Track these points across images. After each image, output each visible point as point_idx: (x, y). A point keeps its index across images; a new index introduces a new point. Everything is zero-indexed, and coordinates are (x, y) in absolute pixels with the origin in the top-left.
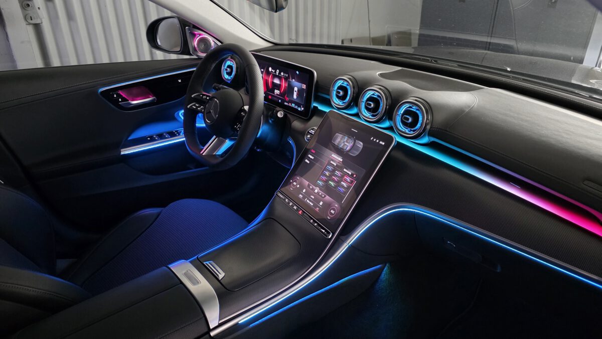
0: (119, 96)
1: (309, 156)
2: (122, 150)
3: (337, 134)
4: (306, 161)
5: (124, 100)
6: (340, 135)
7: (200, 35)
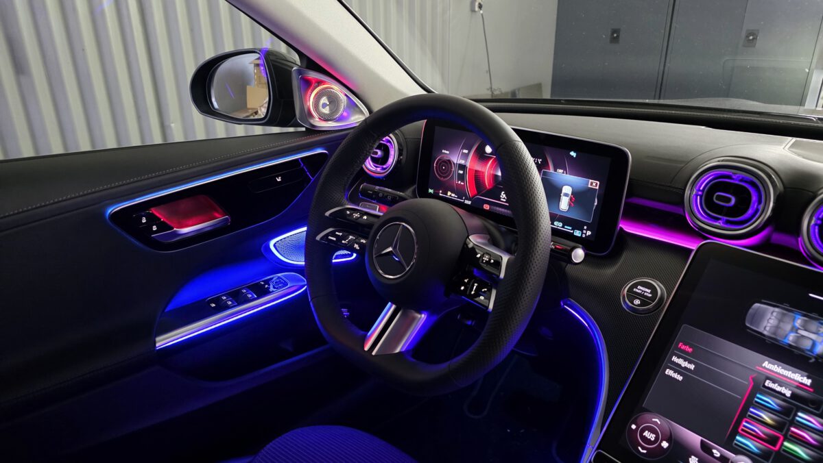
0: (153, 219)
1: (675, 359)
2: (157, 339)
3: (757, 305)
4: (669, 372)
5: (163, 227)
6: (771, 309)
7: (320, 82)
